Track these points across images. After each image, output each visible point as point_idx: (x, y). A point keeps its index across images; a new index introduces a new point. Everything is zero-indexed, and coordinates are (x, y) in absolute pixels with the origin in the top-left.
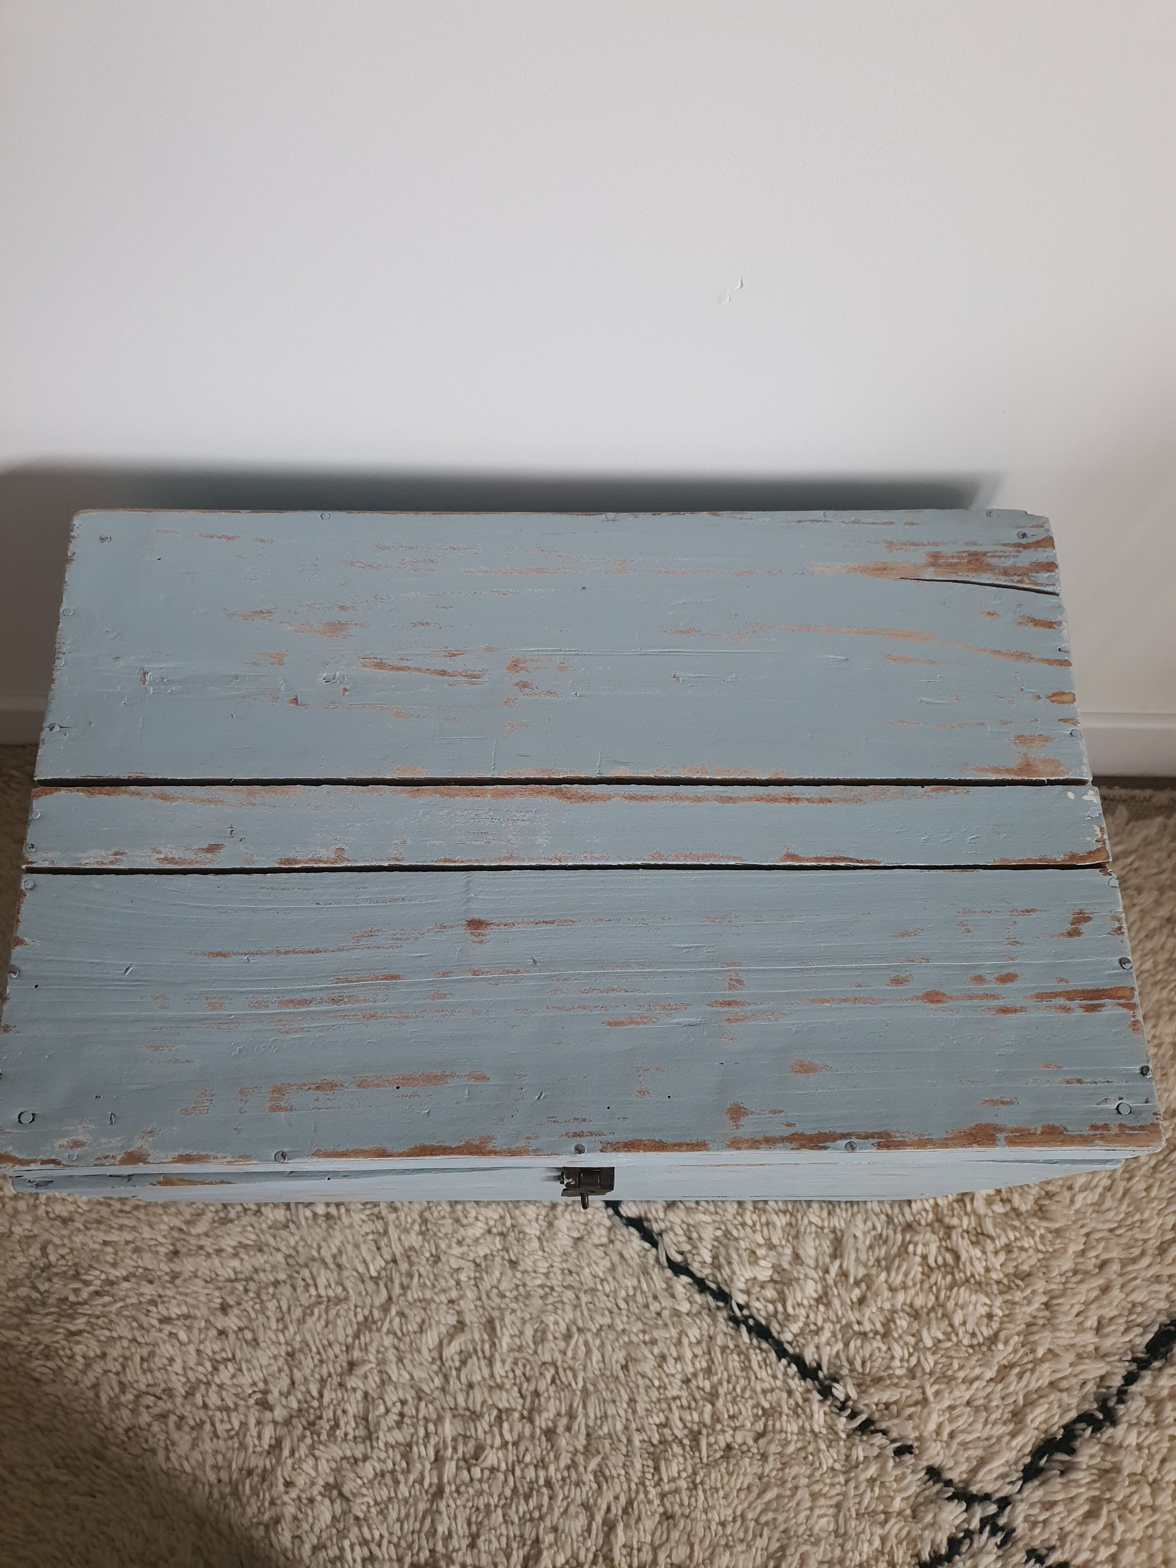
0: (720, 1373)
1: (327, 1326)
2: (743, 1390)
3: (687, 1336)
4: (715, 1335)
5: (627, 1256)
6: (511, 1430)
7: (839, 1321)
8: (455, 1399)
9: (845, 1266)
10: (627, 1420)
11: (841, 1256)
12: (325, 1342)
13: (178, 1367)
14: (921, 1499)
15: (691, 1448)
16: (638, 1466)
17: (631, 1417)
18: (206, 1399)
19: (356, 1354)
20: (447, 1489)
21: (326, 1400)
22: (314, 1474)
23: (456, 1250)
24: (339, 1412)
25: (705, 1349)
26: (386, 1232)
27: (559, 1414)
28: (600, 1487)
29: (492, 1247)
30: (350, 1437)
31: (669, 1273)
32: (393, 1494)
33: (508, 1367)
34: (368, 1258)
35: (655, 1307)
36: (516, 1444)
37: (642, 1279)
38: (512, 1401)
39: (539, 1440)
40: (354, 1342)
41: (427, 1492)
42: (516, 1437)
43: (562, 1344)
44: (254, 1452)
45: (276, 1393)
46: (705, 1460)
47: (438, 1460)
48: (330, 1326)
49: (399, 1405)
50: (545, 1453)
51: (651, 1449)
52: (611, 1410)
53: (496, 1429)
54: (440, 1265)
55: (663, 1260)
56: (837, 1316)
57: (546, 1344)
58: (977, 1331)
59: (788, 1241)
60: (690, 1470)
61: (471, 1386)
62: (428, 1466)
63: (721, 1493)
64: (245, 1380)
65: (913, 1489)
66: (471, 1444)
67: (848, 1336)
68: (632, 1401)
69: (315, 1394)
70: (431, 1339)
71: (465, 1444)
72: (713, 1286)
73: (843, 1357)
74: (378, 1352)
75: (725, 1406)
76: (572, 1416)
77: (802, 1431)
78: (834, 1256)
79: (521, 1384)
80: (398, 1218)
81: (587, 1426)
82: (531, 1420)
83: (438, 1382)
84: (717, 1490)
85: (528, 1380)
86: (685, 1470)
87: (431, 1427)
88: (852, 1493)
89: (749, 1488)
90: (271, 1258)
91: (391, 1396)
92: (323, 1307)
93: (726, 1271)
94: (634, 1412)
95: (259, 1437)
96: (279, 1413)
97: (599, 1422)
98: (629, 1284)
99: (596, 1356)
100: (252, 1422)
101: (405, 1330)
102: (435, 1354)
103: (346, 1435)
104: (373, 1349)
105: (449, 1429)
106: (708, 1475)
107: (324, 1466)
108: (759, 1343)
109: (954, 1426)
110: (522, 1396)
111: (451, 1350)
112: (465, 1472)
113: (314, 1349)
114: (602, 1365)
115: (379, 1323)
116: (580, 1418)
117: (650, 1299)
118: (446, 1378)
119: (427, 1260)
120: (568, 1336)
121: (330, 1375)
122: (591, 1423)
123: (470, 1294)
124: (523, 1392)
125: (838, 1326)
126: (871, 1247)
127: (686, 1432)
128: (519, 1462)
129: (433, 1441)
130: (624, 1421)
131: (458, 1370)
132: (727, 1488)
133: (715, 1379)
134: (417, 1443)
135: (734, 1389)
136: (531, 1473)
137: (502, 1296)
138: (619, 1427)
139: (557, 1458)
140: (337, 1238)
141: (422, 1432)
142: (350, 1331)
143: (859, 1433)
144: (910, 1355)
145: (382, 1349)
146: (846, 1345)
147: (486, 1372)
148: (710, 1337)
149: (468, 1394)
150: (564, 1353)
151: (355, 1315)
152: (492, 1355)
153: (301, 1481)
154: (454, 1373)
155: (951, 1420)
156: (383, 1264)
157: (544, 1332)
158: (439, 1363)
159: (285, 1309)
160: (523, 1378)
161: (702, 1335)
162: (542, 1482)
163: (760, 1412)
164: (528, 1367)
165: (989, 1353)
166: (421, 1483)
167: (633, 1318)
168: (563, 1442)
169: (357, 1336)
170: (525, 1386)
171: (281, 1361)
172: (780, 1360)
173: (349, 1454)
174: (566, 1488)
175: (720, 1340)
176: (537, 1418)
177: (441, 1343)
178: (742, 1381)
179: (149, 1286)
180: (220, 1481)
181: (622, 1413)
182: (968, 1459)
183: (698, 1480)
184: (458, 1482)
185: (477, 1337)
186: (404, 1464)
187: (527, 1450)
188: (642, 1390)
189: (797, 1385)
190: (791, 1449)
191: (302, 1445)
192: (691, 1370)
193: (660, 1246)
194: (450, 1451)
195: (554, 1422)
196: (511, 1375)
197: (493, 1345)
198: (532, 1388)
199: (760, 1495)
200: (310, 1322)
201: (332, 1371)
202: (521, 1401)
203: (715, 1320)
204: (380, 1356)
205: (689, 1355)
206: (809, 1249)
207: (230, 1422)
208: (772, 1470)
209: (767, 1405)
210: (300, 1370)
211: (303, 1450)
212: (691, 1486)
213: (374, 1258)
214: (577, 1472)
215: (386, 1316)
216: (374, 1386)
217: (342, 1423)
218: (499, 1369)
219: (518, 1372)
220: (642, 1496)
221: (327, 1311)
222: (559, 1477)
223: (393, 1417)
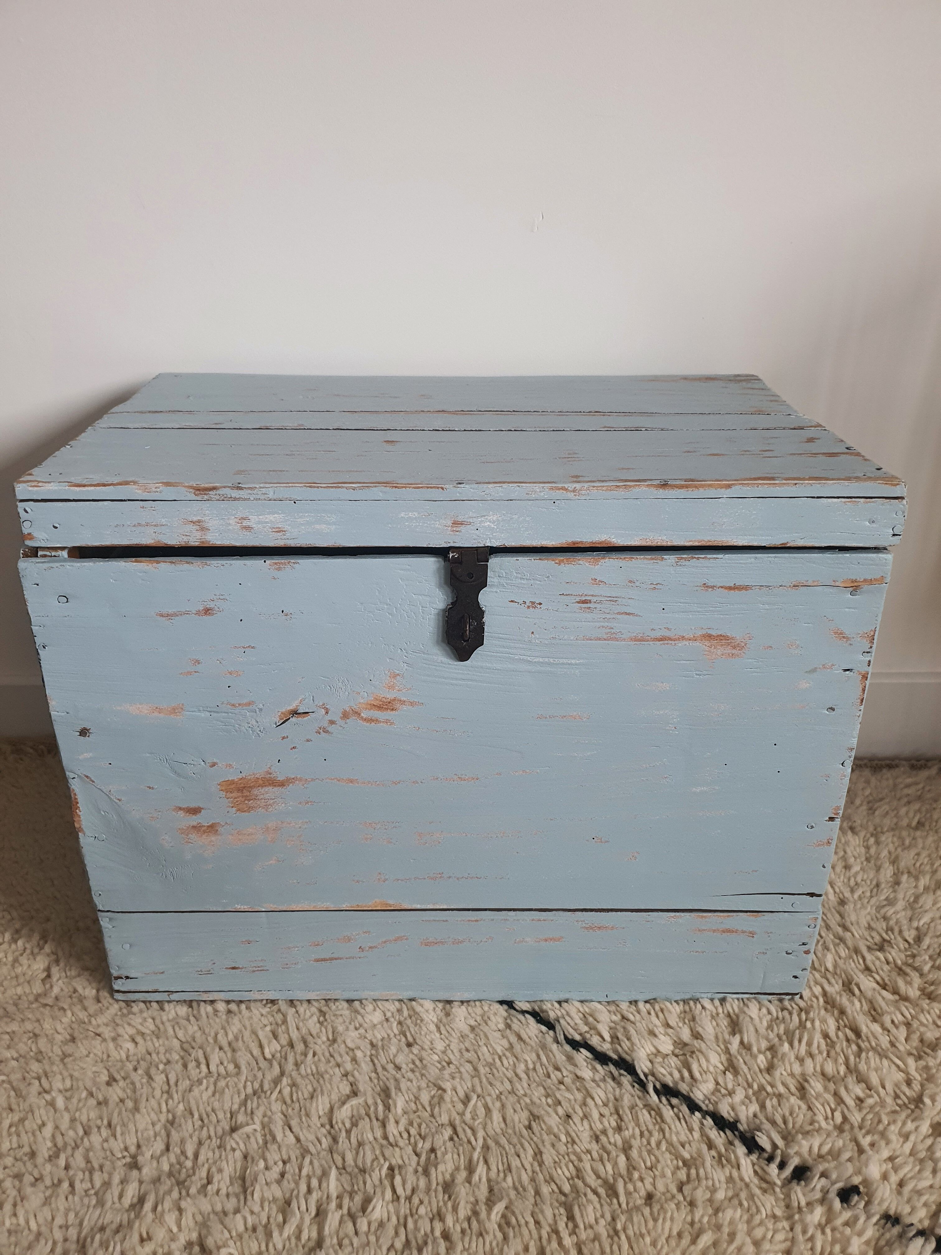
0: (631, 1130)
1: (213, 1095)
2: (658, 1144)
3: (593, 1099)
4: (622, 1096)
5: (524, 1036)
6: (404, 1183)
7: (750, 1086)
8: (344, 1159)
9: (746, 1040)
10: (533, 1172)
11: (741, 1032)
12: (209, 1109)
13: (48, 1131)
14: (882, 1242)
15: (608, 1196)
16: (549, 1213)
17: (537, 1169)
18: (71, 1159)
19: (241, 1118)
20: (328, 1242)
21: (202, 1158)
22: (175, 1229)
23: (354, 1034)
24: (214, 1169)
25: (613, 1110)
26: (285, 1022)
27: (457, 1169)
28: (505, 1238)
29: (389, 1032)
30: (224, 1191)
31: (568, 1048)
32: (263, 1248)
33: (402, 1128)
34: (265, 1042)
35: (555, 1076)
36: (409, 1199)
37: (541, 1053)
38: (405, 1158)
39: (436, 1191)
40: (240, 1108)
41: (303, 1247)
42: (409, 1192)
43: (460, 1107)
44: (111, 1208)
45: (148, 1155)
46: (624, 1206)
47: (320, 1214)
48: (217, 1095)
49: (280, 1164)
50: (441, 1204)
51: (563, 1198)
52: (515, 1163)
53: (387, 1183)
54: (336, 1045)
55: (561, 1038)
56: (747, 1081)
57: (443, 1105)
58: (898, 1091)
59: (685, 1023)
60: (608, 1217)
61: (360, 1144)
62: (307, 1221)
63: (648, 1240)
64: (116, 1146)
65: (870, 1233)
66: (358, 1199)
67: (762, 1097)
68: (538, 1154)
69: (190, 1154)
70: (321, 1105)
71: (351, 1198)
72: (615, 1057)
73: (761, 1116)
74: (264, 1116)
75: (641, 1156)
76: (471, 1169)
77: (730, 1180)
78: (733, 1033)
79: (416, 1144)
80: (297, 1012)
81: (489, 1180)
82: (426, 1173)
83: (325, 1143)
84: (642, 1236)
85: (423, 1138)
86: (603, 1216)
87: (315, 1183)
88: (800, 1238)
89: (680, 1235)
90: (166, 1042)
91: (273, 1155)
92: (212, 1080)
93: (626, 1044)
94: (541, 1164)
95: (121, 1196)
96: (148, 1172)
97: (502, 1175)
98: (528, 1059)
99: (496, 1116)
100: (116, 1179)
101: (295, 1098)
102: (325, 1120)
103: (218, 1191)
104: (259, 1114)
105: (333, 1185)
106: (630, 1219)
107: (188, 1220)
108: (668, 1100)
109: (901, 1174)
110: (417, 1155)
111: (344, 1114)
112: (350, 1225)
113: (196, 1116)
114: (503, 1125)
115: (269, 1093)
116: (481, 1169)
117: (551, 1069)
118: (335, 1140)
119: (323, 1043)
120: (466, 1101)
121: (209, 1137)
122: (493, 1174)
123: (366, 1067)
124: (418, 1150)
125: (750, 1092)
126: (770, 1027)
127: (600, 1181)
128: (412, 1215)
129: (315, 1196)
130: (530, 1173)
131: (348, 1132)
132: (653, 1234)
133: (627, 1134)
134: (297, 1197)
135: (649, 1143)
136: (424, 1226)
137: (398, 1068)
138: (525, 1178)
139: (455, 1209)
140: (235, 1026)
141: (303, 1188)
142: (237, 1100)
143: (795, 1181)
144: (833, 1111)
145: (269, 1113)
146: (763, 1106)
147: (379, 1133)
148: (616, 1099)
149: (357, 1153)
150: (461, 1114)
151: (245, 1087)
152: (386, 1117)
153: (160, 1234)
154: (344, 1134)
155: (896, 1169)
156: (279, 1048)
157: (441, 1098)
158: (328, 1127)
159: (172, 1082)
160: (418, 1137)
161: (608, 1099)
162: (438, 1233)
163: (681, 1164)
164: (424, 1126)
165: (917, 1110)
166: (298, 1238)
167: (534, 1085)
168: (462, 1191)
169: (244, 1103)
170: (420, 1145)
171: (158, 1127)
172: (693, 1113)
173: (219, 1208)
174: (467, 1239)
175: (626, 1101)
176: (433, 1171)
177: (332, 1109)
178: (656, 1136)
179: (36, 1064)
180: (66, 1240)
181: (528, 1167)
182: (925, 1205)
183: (619, 1227)
184: (341, 1234)
185: (370, 1101)
186: (280, 1218)
187: (421, 1202)
188: (548, 1146)
189: (718, 1138)
190: (720, 1195)
191: (168, 1198)
192: (600, 1127)
193: (558, 1028)
194: (333, 1205)
195: (452, 1175)
196: (405, 1135)
197: (387, 1108)
198: (428, 1145)
199: (694, 1242)
200: (196, 1091)
201: (212, 1134)
202: (415, 1158)
203: (619, 1084)
204: (266, 1119)
205: (595, 1115)
206: (708, 1029)
207: (91, 1180)
208: (702, 1216)
209: (687, 1156)
210: (178, 1132)
211: (167, 1204)
212: (611, 1232)
213: (269, 1042)
214: (478, 1221)
215: (276, 1087)
216: (256, 1146)
217: (215, 1180)
218: (392, 1129)
219: (413, 1131)
220: (554, 1244)
221: (215, 1084)
222: (458, 1229)
223: (274, 1173)
